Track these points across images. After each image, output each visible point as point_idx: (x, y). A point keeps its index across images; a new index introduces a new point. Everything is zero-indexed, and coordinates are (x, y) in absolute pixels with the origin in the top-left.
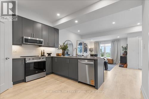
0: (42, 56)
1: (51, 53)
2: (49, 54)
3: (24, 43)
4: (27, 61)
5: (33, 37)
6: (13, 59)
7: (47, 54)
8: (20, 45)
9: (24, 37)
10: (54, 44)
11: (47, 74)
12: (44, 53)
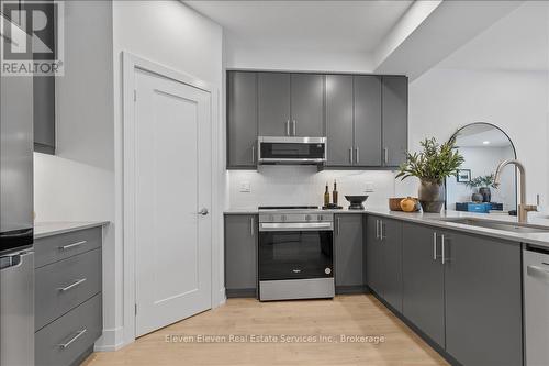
0: (328, 206)
1: (364, 198)
2: (356, 201)
3: (260, 160)
4: (264, 225)
5: (291, 135)
6: (225, 215)
7: (348, 198)
8: (254, 167)
9: (261, 139)
10: (383, 151)
11: (341, 291)
12: (335, 195)
